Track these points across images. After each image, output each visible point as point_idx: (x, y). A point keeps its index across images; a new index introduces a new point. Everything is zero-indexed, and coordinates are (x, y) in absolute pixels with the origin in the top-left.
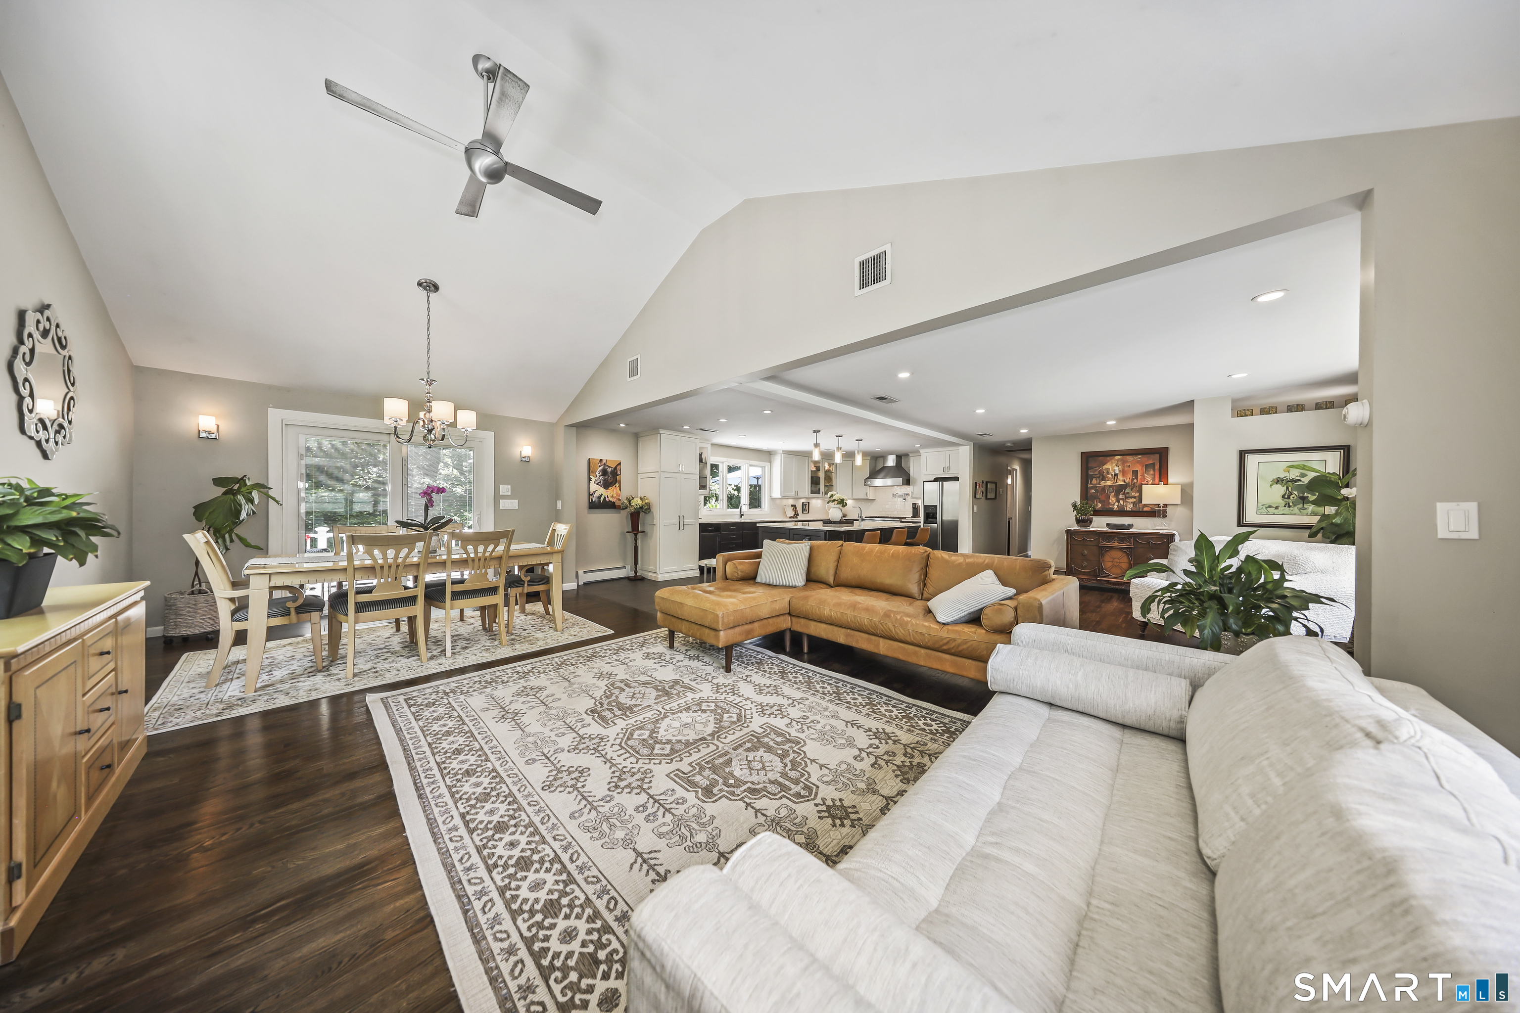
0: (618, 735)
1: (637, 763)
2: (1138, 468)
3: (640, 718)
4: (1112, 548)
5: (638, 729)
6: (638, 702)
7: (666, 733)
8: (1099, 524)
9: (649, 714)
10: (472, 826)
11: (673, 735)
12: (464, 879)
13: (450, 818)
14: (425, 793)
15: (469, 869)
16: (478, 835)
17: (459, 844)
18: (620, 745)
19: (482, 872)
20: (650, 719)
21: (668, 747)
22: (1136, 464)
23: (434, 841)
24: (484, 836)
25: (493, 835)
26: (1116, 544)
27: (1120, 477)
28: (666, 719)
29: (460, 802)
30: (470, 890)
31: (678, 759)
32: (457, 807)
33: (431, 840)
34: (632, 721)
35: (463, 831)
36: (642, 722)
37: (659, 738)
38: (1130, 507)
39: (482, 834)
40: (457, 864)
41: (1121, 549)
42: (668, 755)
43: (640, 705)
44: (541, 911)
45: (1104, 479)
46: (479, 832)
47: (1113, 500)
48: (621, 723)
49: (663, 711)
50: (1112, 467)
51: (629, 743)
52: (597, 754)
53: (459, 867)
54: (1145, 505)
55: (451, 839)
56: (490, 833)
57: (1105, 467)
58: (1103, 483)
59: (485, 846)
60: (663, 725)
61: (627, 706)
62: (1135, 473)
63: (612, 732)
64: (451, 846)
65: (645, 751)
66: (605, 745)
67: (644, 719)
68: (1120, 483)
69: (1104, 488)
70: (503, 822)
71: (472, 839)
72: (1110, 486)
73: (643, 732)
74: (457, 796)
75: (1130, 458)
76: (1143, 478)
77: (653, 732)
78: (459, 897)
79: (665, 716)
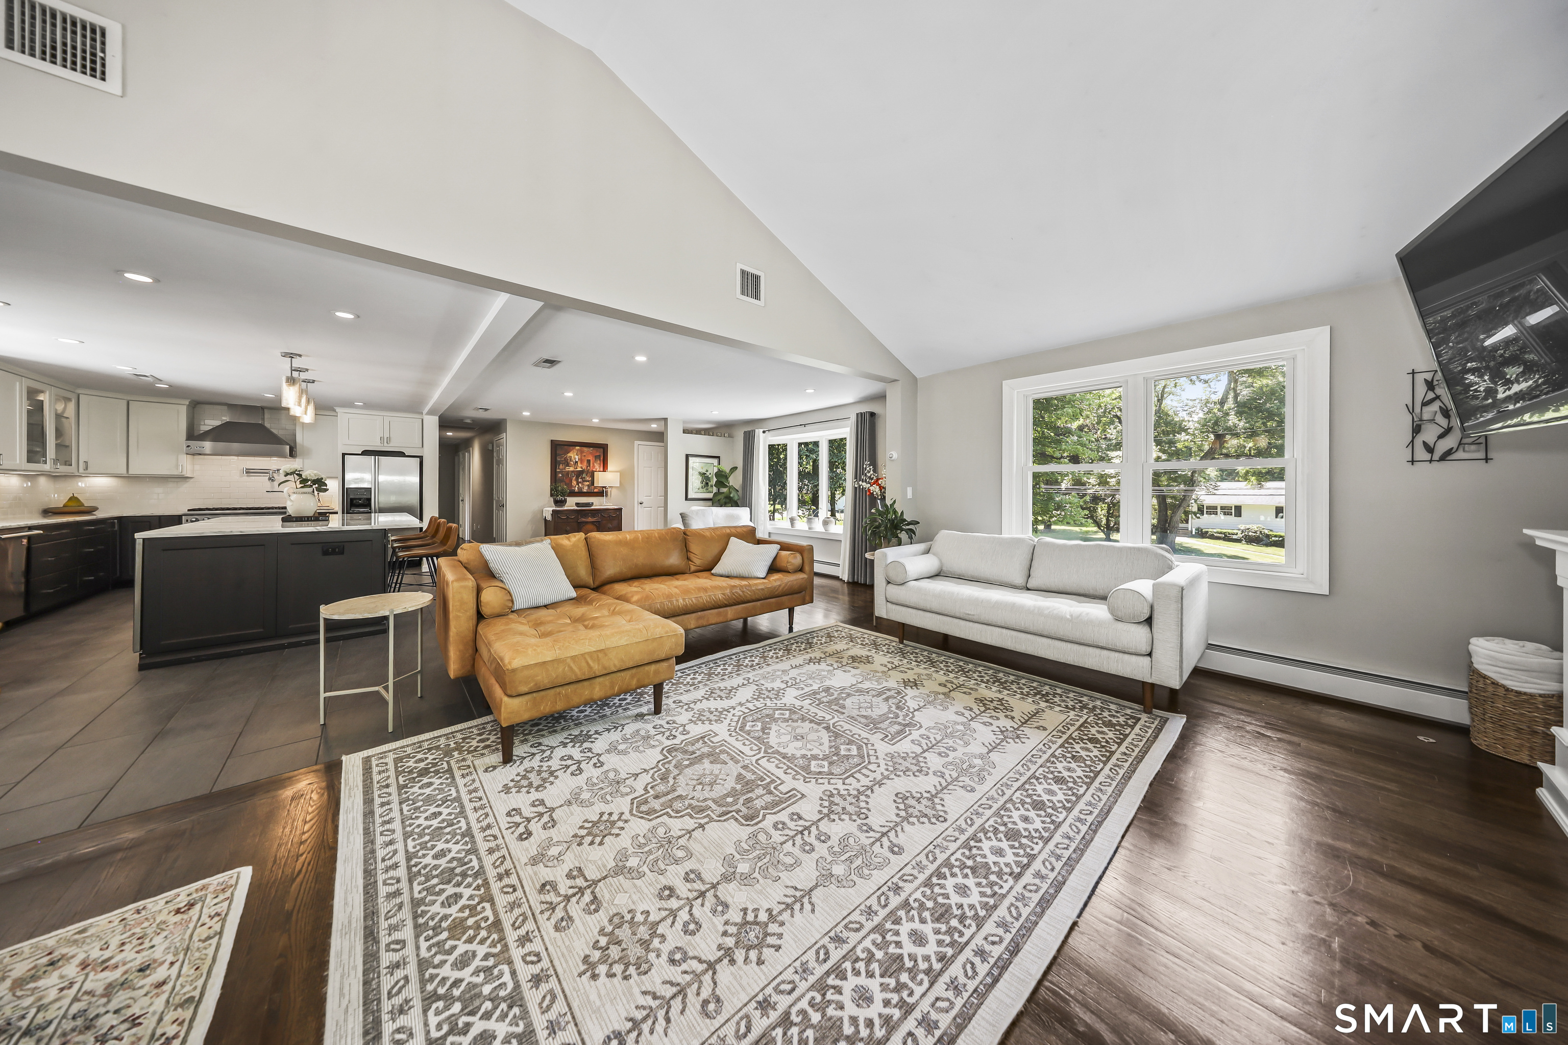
2: (591, 458)
3: (778, 771)
4: (587, 523)
7: (815, 750)
8: (571, 503)
9: (770, 765)
10: (1025, 860)
12: (1079, 837)
13: (1028, 887)
14: (1006, 948)
15: (1069, 838)
16: (1032, 849)
17: (1053, 860)
18: (843, 779)
19: (1065, 828)
21: (844, 747)
22: (589, 453)
23: (1064, 883)
24: (1030, 844)
25: (1025, 837)
26: (590, 519)
27: (579, 465)
28: (784, 752)
29: (1000, 891)
30: (1084, 829)
31: (863, 740)
32: (1008, 892)
33: (1065, 888)
34: (786, 777)
35: (1037, 865)
36: (790, 768)
38: (585, 489)
39: (1030, 846)
40: (1071, 849)
41: (592, 523)
43: (740, 775)
44: (1066, 784)
45: (568, 465)
46: (1028, 850)
47: (574, 483)
48: (791, 785)
49: (761, 755)
50: (574, 455)
52: (867, 793)
53: (1073, 846)
54: (596, 487)
55: (1053, 869)
56: (1024, 841)
57: (569, 455)
58: (568, 469)
59: (1041, 838)
60: (797, 753)
62: (589, 461)
64: (1058, 865)
68: (579, 469)
69: (568, 472)
70: (1005, 837)
71: (1040, 853)
72: (573, 472)
74: (991, 901)
75: (585, 449)
76: (594, 466)
78: (1095, 832)
79: (776, 752)
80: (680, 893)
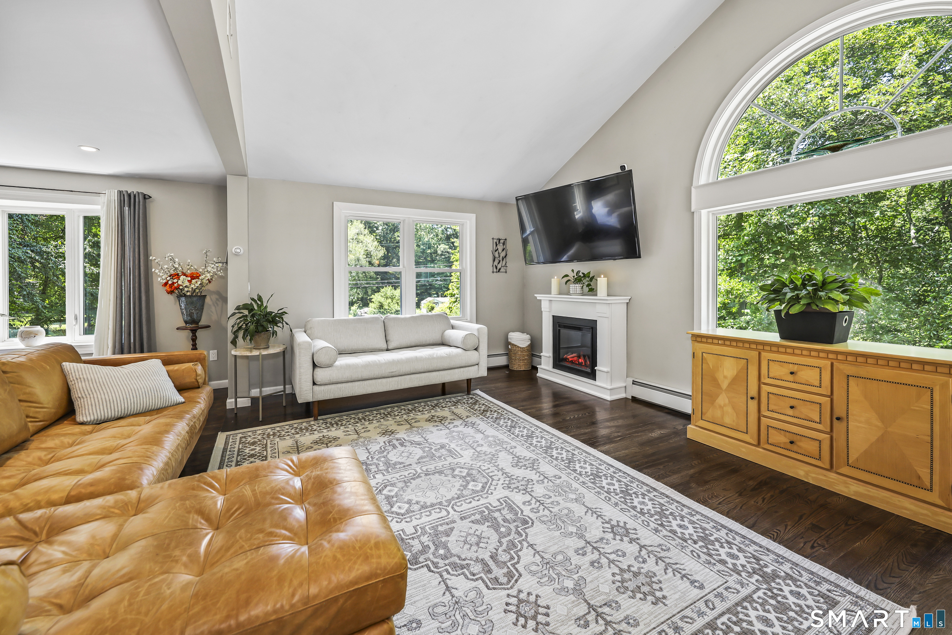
0: (495, 488)
1: (480, 466)
3: (474, 504)
5: (478, 492)
6: (475, 527)
7: (455, 484)
9: (465, 506)
10: (566, 450)
11: (449, 481)
18: (493, 480)
19: (547, 437)
20: (464, 500)
21: (456, 472)
25: (551, 446)
28: (450, 498)
31: (452, 464)
34: (482, 501)
36: (473, 498)
37: (461, 480)
42: (458, 467)
43: (473, 522)
48: (493, 500)
49: (449, 509)
51: (486, 480)
52: (510, 475)
59: (552, 443)
60: (454, 492)
61: (487, 524)
63: (500, 493)
65: (474, 472)
66: (505, 481)
67: (470, 502)
70: (550, 449)
73: (474, 488)
77: (465, 487)
79: (449, 501)
80: (596, 558)
